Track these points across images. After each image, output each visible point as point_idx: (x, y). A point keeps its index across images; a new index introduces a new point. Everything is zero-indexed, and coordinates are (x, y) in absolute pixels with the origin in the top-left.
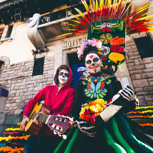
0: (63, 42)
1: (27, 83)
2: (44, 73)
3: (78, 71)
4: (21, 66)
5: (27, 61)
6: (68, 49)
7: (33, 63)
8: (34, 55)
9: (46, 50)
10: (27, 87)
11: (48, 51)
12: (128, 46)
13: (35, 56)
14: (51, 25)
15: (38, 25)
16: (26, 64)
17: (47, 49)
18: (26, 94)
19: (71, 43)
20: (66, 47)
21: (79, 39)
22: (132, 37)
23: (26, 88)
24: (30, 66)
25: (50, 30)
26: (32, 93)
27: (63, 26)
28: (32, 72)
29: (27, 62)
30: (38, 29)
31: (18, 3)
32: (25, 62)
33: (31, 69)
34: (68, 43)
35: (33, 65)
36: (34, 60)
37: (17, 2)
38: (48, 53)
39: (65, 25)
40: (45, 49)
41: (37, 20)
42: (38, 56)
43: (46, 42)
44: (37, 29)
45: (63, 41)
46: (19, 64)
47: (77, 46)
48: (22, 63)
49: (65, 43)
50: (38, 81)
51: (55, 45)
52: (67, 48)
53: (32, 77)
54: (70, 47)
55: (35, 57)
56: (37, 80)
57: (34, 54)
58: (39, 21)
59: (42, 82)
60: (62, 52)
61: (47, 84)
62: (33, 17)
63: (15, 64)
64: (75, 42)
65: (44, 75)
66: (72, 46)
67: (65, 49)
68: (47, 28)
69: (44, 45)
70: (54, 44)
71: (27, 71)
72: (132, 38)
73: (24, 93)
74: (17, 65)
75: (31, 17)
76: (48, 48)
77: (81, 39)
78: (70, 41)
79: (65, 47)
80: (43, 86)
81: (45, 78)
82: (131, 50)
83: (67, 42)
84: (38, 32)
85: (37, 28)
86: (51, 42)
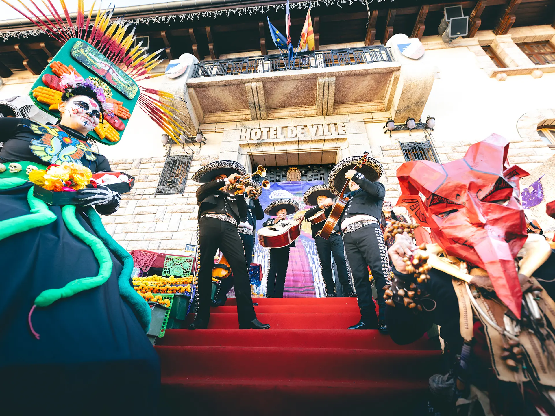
0: (242, 128)
1: (138, 210)
2: (186, 190)
3: (271, 198)
4: (129, 168)
5: (146, 159)
6: (253, 144)
7: (163, 164)
8: (168, 148)
9: (199, 140)
10: (137, 220)
11: (205, 142)
12: (386, 156)
13: (170, 149)
14: (221, 83)
15: (188, 78)
16: (142, 166)
17: (203, 137)
18: (130, 236)
19: (262, 132)
20: (250, 139)
21: (282, 128)
22: (397, 140)
23: (135, 221)
24: (152, 171)
25: (215, 95)
26: (148, 236)
27: (249, 90)
28: (156, 184)
29: (146, 161)
30: (189, 86)
31: (147, 23)
32: (141, 160)
33: (154, 179)
34: (256, 132)
35: (162, 169)
36: (165, 158)
37: (143, 22)
38: (203, 146)
39: (254, 89)
40: (198, 137)
41: (188, 67)
42: (178, 151)
43: (201, 123)
44: (186, 86)
45: (243, 125)
46: (124, 162)
47: (275, 140)
48: (131, 162)
49: (249, 131)
50: (170, 208)
51: (222, 132)
52: (250, 142)
53: (155, 197)
54: (259, 141)
55: (169, 151)
56: (166, 207)
57: (168, 145)
58: (192, 70)
59: (180, 211)
60: (239, 149)
61: (191, 217)
62: (178, 58)
63: (114, 162)
64: (272, 132)
65: (185, 195)
66: (263, 140)
67: (246, 142)
68: (210, 88)
69: (197, 128)
70: (222, 130)
71: (142, 182)
72: (396, 142)
73: (125, 234)
74: (116, 165)
75: (173, 59)
76: (205, 135)
77: (286, 127)
78: (260, 129)
79: (248, 138)
80: (181, 220)
81: (189, 204)
82: (393, 164)
83: (252, 129)
84: (187, 94)
85: (187, 84)
86: (214, 125)
